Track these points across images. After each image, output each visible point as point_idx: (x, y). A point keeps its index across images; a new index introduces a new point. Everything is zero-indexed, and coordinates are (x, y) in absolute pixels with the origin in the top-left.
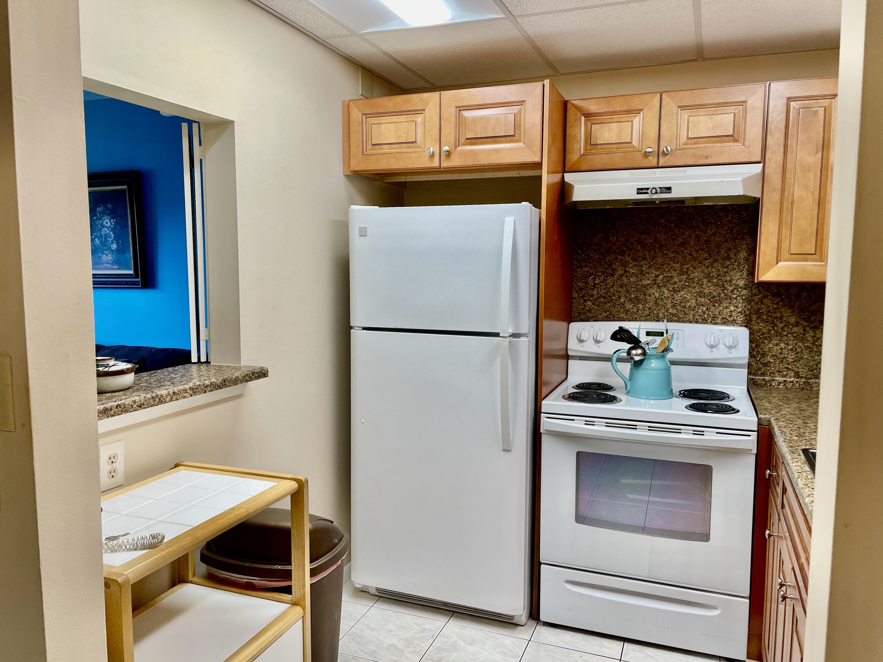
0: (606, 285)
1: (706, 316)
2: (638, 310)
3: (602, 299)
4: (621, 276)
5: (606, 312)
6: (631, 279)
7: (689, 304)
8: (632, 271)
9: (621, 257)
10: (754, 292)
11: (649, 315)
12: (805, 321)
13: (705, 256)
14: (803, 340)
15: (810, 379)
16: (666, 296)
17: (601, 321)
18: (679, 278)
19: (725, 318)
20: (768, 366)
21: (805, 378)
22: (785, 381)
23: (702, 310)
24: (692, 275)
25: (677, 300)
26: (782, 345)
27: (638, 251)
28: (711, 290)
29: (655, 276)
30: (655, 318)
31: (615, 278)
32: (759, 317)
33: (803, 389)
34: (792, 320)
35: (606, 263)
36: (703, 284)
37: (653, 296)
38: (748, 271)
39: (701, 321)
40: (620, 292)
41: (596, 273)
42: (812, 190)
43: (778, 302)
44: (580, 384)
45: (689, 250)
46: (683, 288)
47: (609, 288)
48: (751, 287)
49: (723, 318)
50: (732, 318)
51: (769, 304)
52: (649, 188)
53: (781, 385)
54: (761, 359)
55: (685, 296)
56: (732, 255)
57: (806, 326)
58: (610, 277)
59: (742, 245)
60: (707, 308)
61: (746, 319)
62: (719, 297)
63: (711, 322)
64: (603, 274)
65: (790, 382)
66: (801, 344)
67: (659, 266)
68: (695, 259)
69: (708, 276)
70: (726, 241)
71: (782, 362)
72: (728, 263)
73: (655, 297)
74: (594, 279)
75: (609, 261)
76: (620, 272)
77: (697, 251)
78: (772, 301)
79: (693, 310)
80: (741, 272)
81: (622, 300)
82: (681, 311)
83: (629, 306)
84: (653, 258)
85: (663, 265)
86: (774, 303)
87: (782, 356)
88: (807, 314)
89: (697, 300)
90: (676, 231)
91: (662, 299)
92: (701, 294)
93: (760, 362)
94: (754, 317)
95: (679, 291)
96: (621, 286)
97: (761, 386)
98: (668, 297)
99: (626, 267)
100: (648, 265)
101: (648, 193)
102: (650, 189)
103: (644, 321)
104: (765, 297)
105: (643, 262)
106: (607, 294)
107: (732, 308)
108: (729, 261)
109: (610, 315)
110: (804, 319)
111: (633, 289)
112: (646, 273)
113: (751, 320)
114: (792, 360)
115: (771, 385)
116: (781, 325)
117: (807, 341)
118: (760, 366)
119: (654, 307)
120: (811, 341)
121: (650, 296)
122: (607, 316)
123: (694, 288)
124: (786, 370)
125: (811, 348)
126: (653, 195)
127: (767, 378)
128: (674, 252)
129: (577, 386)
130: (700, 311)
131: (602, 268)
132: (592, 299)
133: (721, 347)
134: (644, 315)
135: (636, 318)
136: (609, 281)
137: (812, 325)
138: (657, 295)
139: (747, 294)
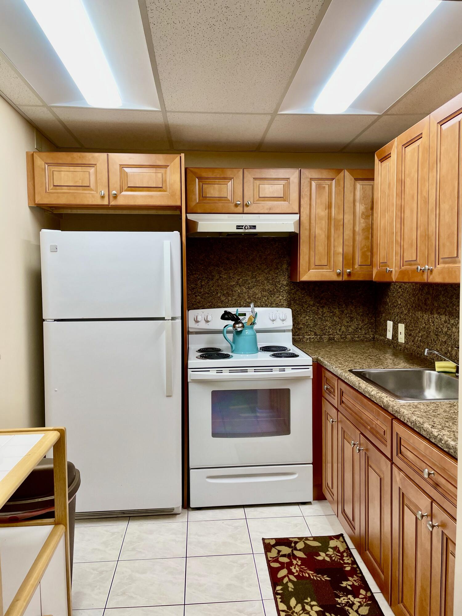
0: (209, 286)
1: (267, 303)
2: (229, 300)
3: (206, 295)
4: (218, 280)
5: (209, 303)
6: (224, 282)
7: (257, 296)
8: (224, 277)
9: (217, 268)
10: (291, 288)
11: (235, 304)
12: (318, 303)
13: (265, 267)
14: (317, 314)
15: (322, 335)
16: (244, 291)
17: (206, 308)
18: (251, 280)
19: (277, 303)
20: (301, 330)
21: (320, 335)
22: (310, 338)
23: (265, 299)
24: (258, 278)
25: (250, 294)
26: (307, 318)
27: (227, 264)
28: (269, 287)
29: (238, 280)
30: (239, 305)
31: (214, 281)
32: (295, 302)
33: (319, 342)
34: (312, 303)
35: (208, 272)
36: (264, 284)
37: (237, 292)
38: (288, 276)
39: (264, 306)
40: (217, 290)
41: (202, 278)
42: (324, 230)
43: (304, 294)
44: (201, 349)
45: (256, 264)
46: (254, 286)
47: (210, 288)
48: (290, 285)
49: (276, 304)
50: (281, 304)
51: (300, 294)
52: (243, 226)
53: (308, 340)
54: (297, 326)
55: (255, 291)
56: (279, 267)
57: (318, 306)
58: (211, 281)
59: (284, 261)
60: (267, 298)
61: (288, 303)
62: (274, 291)
63: (270, 306)
64: (206, 279)
65: (313, 338)
66: (316, 316)
67: (240, 274)
68: (260, 269)
69: (267, 279)
70: (276, 259)
71: (307, 327)
72: (278, 271)
73: (238, 292)
74: (201, 282)
75: (210, 270)
76: (217, 277)
77: (260, 264)
78: (301, 292)
79: (260, 300)
80: (284, 276)
81: (219, 295)
82: (253, 300)
83: (223, 298)
84: (236, 269)
85: (242, 273)
86: (302, 294)
87: (307, 324)
88: (319, 299)
89: (261, 293)
90: (249, 253)
91: (242, 293)
92: (264, 290)
93: (297, 328)
94: (292, 302)
95: (252, 288)
96: (218, 286)
97: (298, 342)
98: (246, 292)
99: (220, 274)
100: (233, 273)
101: (243, 229)
102: (244, 226)
103: (232, 307)
104: (297, 290)
105: (230, 271)
106: (209, 291)
107: (281, 297)
108: (278, 270)
109: (212, 304)
110: (317, 302)
111: (225, 288)
112: (232, 278)
113: (291, 304)
114: (312, 326)
115: (303, 341)
116: (306, 306)
117: (320, 314)
118: (297, 330)
119: (238, 299)
120: (321, 314)
121: (235, 292)
122: (210, 306)
123: (260, 286)
124: (310, 331)
125: (322, 318)
126: (245, 230)
127: (301, 337)
128: (248, 265)
129: (199, 350)
130: (263, 300)
131: (206, 275)
132: (200, 295)
133: (278, 320)
134: (232, 304)
135: (227, 306)
136: (211, 283)
137: (321, 305)
138: (239, 291)
139: (288, 289)
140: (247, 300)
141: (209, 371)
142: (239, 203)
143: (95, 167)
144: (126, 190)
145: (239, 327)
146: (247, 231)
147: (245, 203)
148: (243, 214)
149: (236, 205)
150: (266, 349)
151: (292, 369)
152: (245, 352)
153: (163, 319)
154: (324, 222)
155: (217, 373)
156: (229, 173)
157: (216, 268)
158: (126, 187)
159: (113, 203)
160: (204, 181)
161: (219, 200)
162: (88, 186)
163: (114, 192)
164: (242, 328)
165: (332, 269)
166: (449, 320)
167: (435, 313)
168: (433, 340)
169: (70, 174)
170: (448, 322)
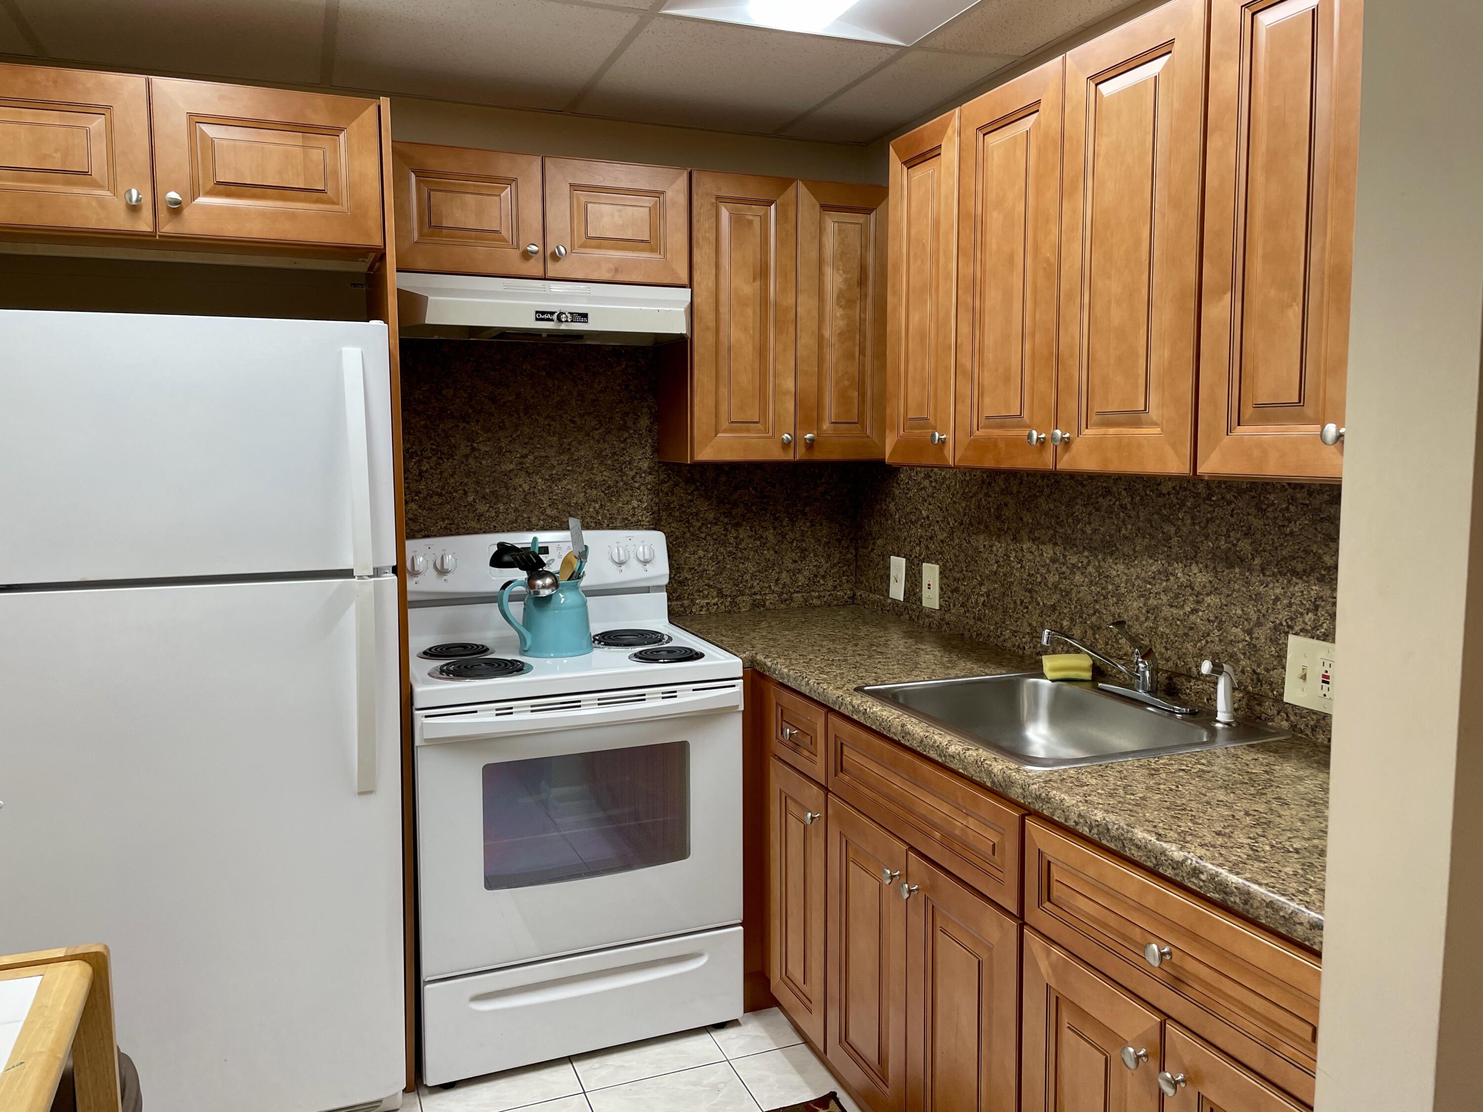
0: (441, 473)
1: (600, 518)
2: (498, 513)
3: (435, 498)
4: (467, 456)
5: (443, 520)
6: (484, 462)
7: (574, 501)
8: (484, 448)
9: (464, 424)
10: (662, 477)
11: (516, 521)
12: (726, 517)
13: (593, 424)
14: (724, 544)
15: (736, 597)
16: (540, 488)
17: (435, 536)
18: (558, 458)
19: (626, 519)
20: (685, 585)
21: (730, 596)
22: (707, 604)
23: (594, 508)
24: (576, 453)
25: (557, 495)
26: (701, 553)
27: (491, 414)
28: (605, 476)
29: (522, 457)
30: (526, 525)
31: (456, 461)
32: (670, 515)
33: (729, 612)
34: (711, 516)
35: (439, 435)
36: (592, 468)
37: (520, 489)
38: (652, 446)
39: (593, 525)
40: (466, 484)
41: (421, 452)
42: (751, 332)
43: (692, 492)
44: (430, 649)
45: (569, 415)
46: (564, 475)
47: (446, 479)
48: (657, 471)
49: (624, 519)
50: (635, 519)
51: (682, 495)
52: (554, 313)
53: (704, 609)
54: (676, 575)
55: (569, 487)
56: (630, 423)
57: (727, 524)
58: (448, 459)
59: (643, 407)
60: (601, 505)
61: (654, 518)
62: (616, 487)
63: (608, 525)
64: (434, 455)
65: (714, 604)
66: (722, 550)
67: (526, 440)
68: (580, 429)
69: (599, 455)
70: (621, 402)
71: (701, 577)
72: (626, 435)
73: (524, 491)
74: (420, 462)
75: (444, 431)
76: (464, 450)
77: (582, 416)
78: (686, 490)
79: (582, 509)
80: (644, 448)
81: (470, 499)
82: (564, 511)
83: (481, 507)
84: (517, 427)
85: (532, 439)
86: (688, 493)
87: (701, 568)
88: (728, 506)
89: (585, 492)
90: (550, 383)
91: (534, 493)
92: (591, 484)
93: (675, 580)
94: (664, 515)
95: (559, 480)
96: (468, 474)
97: (680, 615)
98: (544, 490)
99: (473, 441)
100: (510, 439)
101: (552, 320)
102: (556, 314)
103: (508, 531)
104: (676, 485)
105: (501, 433)
106: (443, 488)
107: (635, 503)
108: (627, 431)
109: (450, 524)
110: (724, 513)
111: (487, 479)
112: (506, 451)
113: (660, 520)
114: (713, 573)
115: (691, 612)
116: (699, 524)
117: (730, 544)
118: (675, 585)
119: (523, 508)
120: (734, 545)
121: (515, 489)
122: (446, 528)
123: (581, 473)
124: (706, 587)
125: (735, 553)
126: (560, 323)
127: (686, 602)
128: (548, 417)
129: (425, 653)
130: (591, 510)
131: (432, 444)
132: (417, 498)
133: (633, 562)
134: (507, 521)
135: (495, 527)
136: (446, 465)
137: (734, 522)
138: (526, 487)
139: (653, 482)
140: (549, 512)
141: (476, 712)
142: (534, 248)
143: (108, 114)
144: (210, 193)
145: (544, 587)
146: (563, 327)
147: (548, 253)
148: (545, 279)
149: (527, 255)
150: (610, 639)
151: (694, 690)
152: (560, 652)
153: (348, 574)
154: (750, 312)
155: (497, 715)
156: (503, 165)
157: (462, 425)
158: (210, 185)
159: (168, 228)
160: (434, 182)
161: (476, 239)
162: (85, 173)
163: (173, 195)
164: (554, 588)
165: (771, 431)
166: (1065, 556)
167: (1025, 538)
168: (1019, 602)
169: (22, 131)
170: (1062, 560)
